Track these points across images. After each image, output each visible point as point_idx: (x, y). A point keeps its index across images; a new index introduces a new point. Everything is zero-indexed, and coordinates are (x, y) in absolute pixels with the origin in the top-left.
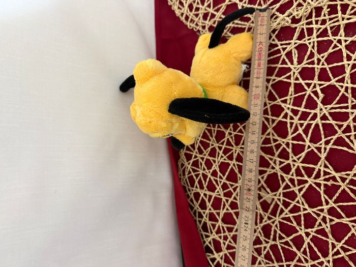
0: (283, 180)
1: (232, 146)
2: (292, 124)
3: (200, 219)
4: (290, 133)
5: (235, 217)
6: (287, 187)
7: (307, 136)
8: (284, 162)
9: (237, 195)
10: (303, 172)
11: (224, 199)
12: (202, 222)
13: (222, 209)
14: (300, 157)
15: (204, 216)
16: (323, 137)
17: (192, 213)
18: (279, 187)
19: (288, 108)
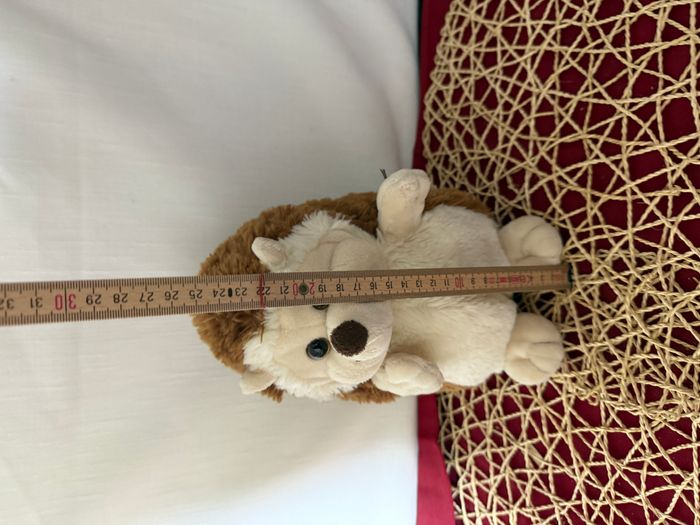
0: (579, 497)
1: (536, 393)
2: (637, 454)
3: (448, 431)
4: (626, 461)
5: (491, 471)
6: (579, 508)
7: (647, 490)
8: (594, 482)
9: (509, 452)
10: (612, 516)
11: (488, 441)
12: (448, 436)
13: (479, 447)
14: (620, 498)
15: (454, 433)
16: (669, 510)
17: (440, 415)
18: (568, 498)
19: (646, 432)
